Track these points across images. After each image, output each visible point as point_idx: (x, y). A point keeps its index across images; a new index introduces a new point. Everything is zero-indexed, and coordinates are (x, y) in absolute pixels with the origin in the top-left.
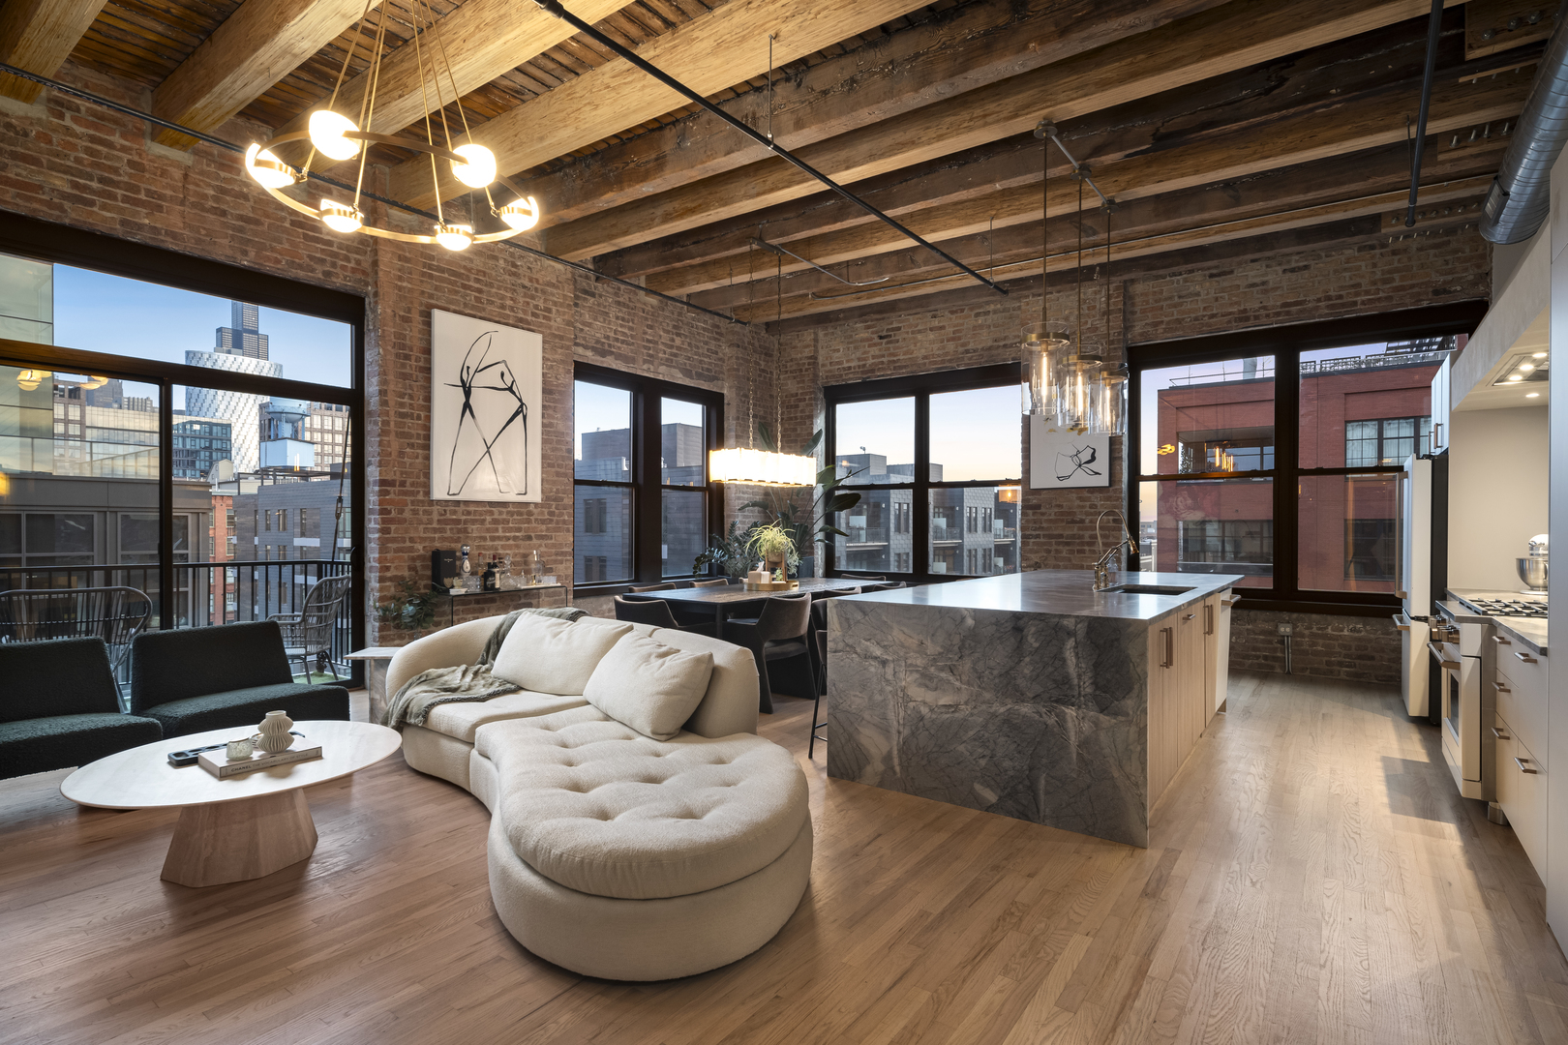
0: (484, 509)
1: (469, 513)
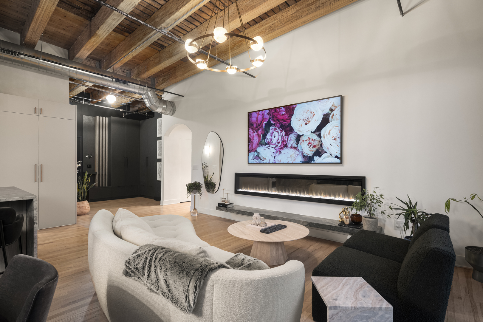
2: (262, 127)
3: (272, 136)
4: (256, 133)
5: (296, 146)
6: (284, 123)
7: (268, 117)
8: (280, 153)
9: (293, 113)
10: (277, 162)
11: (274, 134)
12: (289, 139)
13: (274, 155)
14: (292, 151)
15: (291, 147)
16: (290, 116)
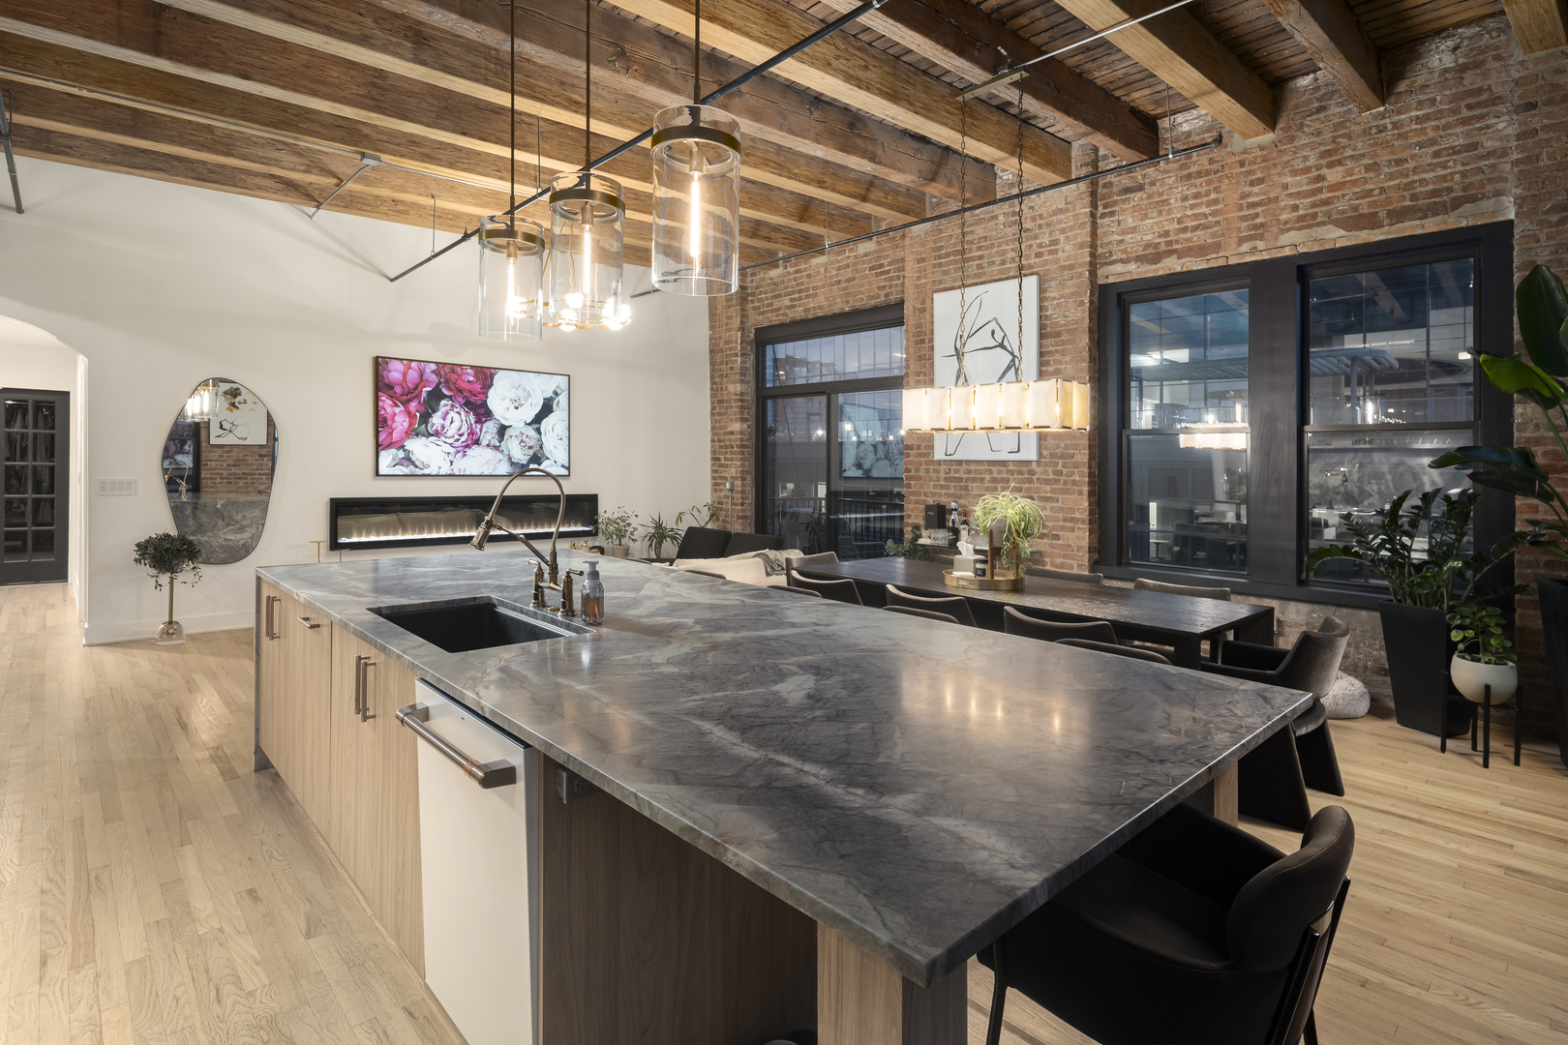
0: (984, 468)
1: (969, 472)
2: (418, 396)
3: (444, 419)
4: (402, 408)
5: (498, 444)
6: (473, 399)
7: (434, 378)
8: (464, 455)
9: (492, 385)
10: (457, 473)
11: (449, 417)
12: (484, 430)
13: (451, 458)
14: (490, 453)
15: (488, 445)
16: (485, 388)
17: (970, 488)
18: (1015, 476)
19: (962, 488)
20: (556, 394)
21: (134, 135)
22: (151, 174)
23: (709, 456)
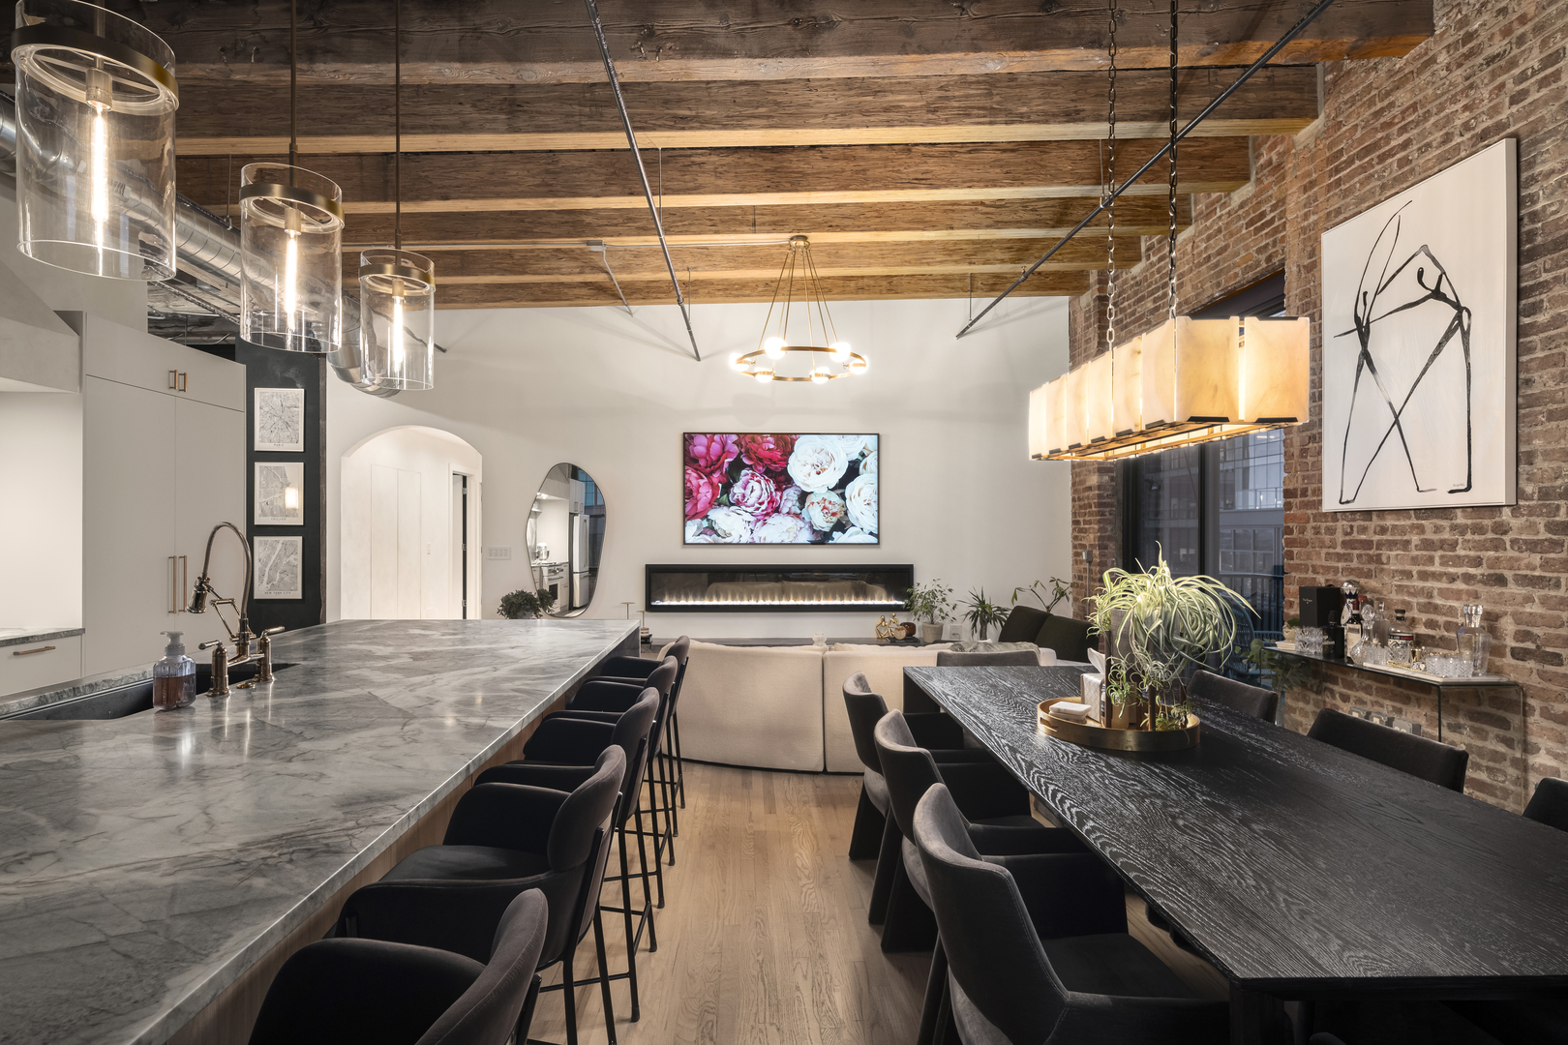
0: (1408, 522)
1: (1383, 530)
2: (721, 467)
3: (745, 488)
4: (706, 480)
5: (799, 511)
6: (773, 467)
7: (735, 449)
8: (765, 524)
9: (793, 451)
10: (757, 542)
11: (750, 486)
12: (784, 497)
13: (751, 526)
14: (790, 522)
15: (788, 513)
16: (785, 455)
17: (1384, 560)
18: (1469, 536)
19: (1370, 559)
20: (863, 455)
21: (462, 275)
22: (505, 304)
23: (1069, 518)
